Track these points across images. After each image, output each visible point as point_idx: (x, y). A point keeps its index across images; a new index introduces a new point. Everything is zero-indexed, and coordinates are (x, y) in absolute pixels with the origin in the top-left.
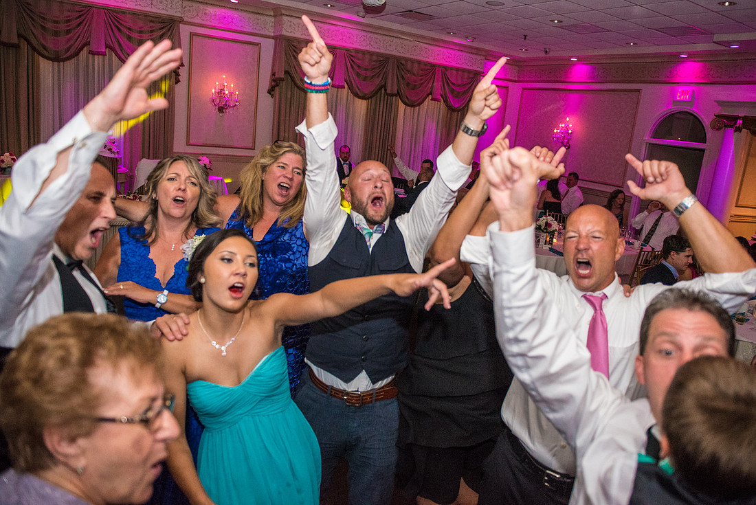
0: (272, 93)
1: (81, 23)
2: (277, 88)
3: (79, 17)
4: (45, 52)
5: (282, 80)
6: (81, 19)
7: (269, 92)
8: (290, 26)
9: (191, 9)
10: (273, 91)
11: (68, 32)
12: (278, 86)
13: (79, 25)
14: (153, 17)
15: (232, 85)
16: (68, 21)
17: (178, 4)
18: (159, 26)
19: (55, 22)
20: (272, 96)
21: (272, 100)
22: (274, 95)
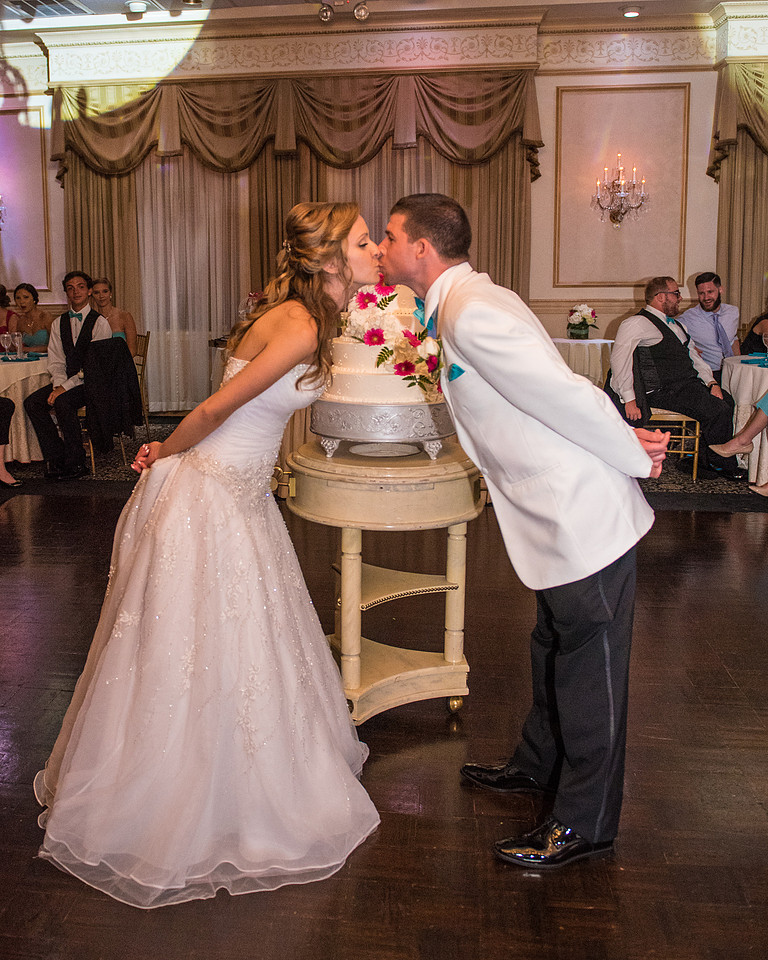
0: (717, 173)
1: (382, 103)
2: (724, 163)
3: (378, 95)
4: (332, 158)
5: (732, 143)
6: (380, 99)
7: (710, 173)
8: (746, 36)
9: (557, 47)
10: (718, 168)
11: (363, 120)
12: (726, 157)
13: (379, 107)
14: (489, 72)
15: (635, 169)
16: (363, 104)
17: (530, 41)
18: (500, 84)
19: (346, 109)
20: (717, 180)
21: (716, 187)
22: (719, 177)
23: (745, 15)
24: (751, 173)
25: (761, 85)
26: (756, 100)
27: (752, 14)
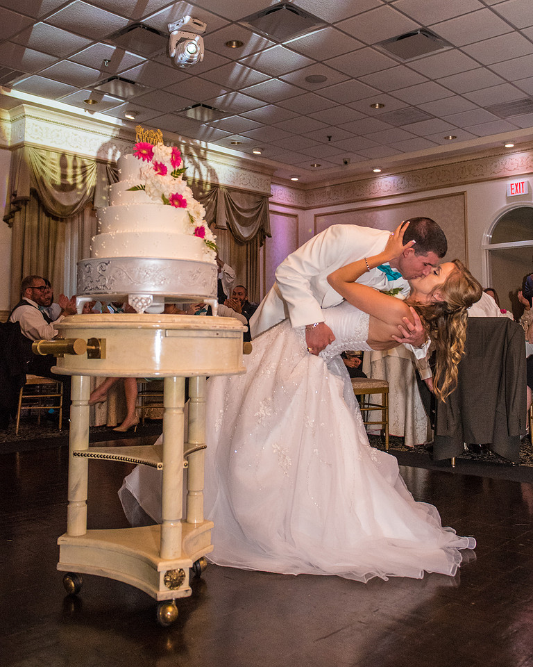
0: (11, 220)
2: (18, 214)
5: (25, 201)
7: (6, 220)
8: (36, 130)
10: (12, 217)
12: (19, 210)
20: (11, 225)
21: (9, 230)
22: (12, 223)
23: (37, 116)
24: (35, 223)
25: (44, 164)
26: (41, 173)
27: (40, 117)
